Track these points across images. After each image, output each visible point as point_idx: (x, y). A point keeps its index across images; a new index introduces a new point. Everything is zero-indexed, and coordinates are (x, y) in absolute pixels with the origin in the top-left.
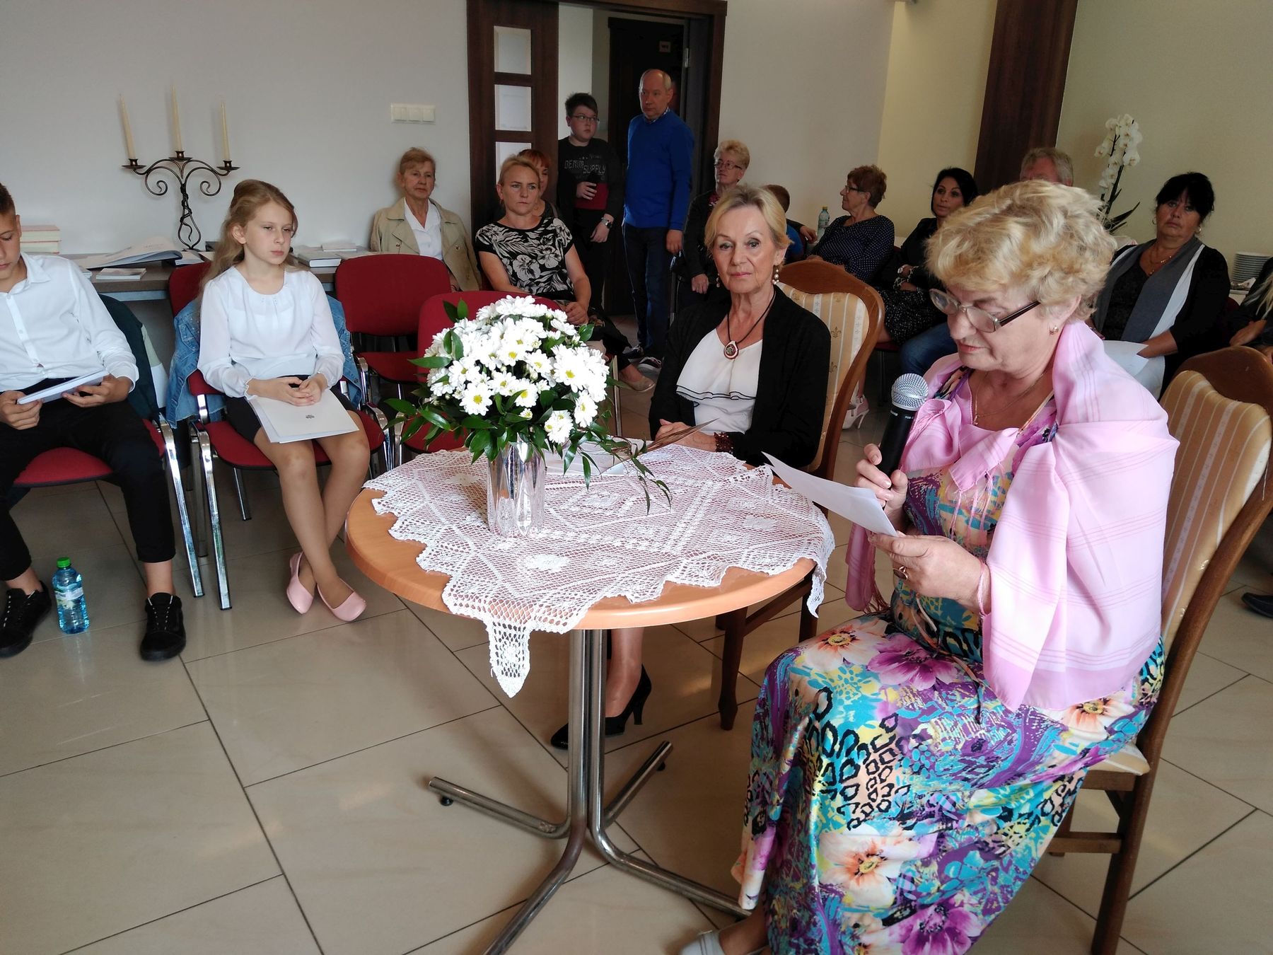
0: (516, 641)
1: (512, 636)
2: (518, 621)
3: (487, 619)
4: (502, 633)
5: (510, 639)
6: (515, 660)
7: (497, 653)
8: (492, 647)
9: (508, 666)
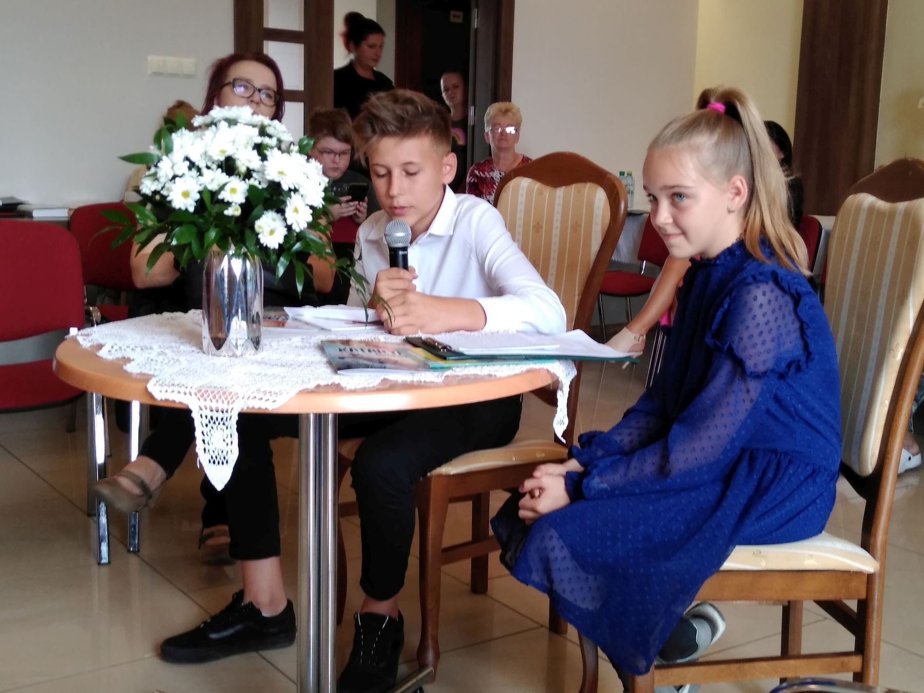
0: (224, 424)
1: (219, 419)
2: (226, 402)
3: (191, 401)
4: (209, 417)
5: (217, 423)
6: (222, 446)
7: (204, 441)
9: (216, 453)
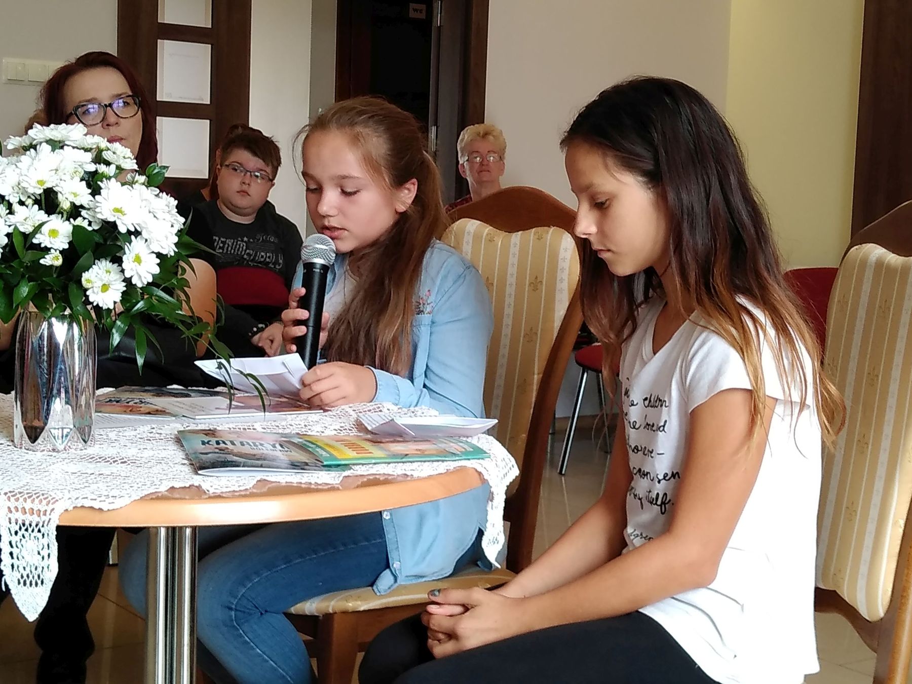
6: (37, 560)
8: (5, 547)
9: (28, 570)
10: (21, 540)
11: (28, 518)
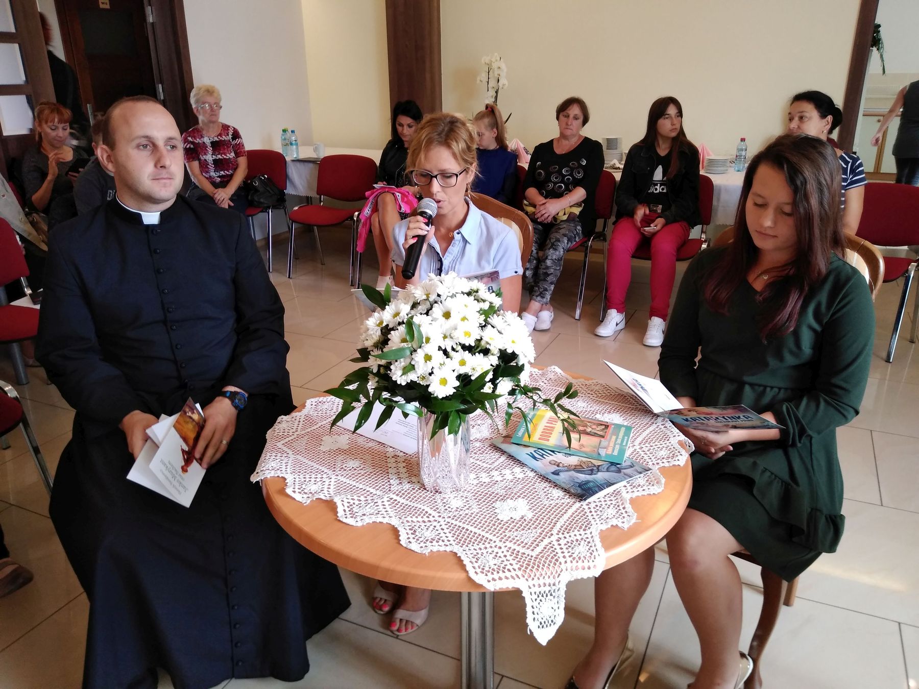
0: (551, 595)
1: (547, 592)
2: (552, 577)
3: (521, 584)
4: (538, 593)
5: (545, 595)
6: (551, 612)
7: (533, 613)
8: (529, 610)
9: (544, 619)
10: (539, 603)
11: (542, 589)
